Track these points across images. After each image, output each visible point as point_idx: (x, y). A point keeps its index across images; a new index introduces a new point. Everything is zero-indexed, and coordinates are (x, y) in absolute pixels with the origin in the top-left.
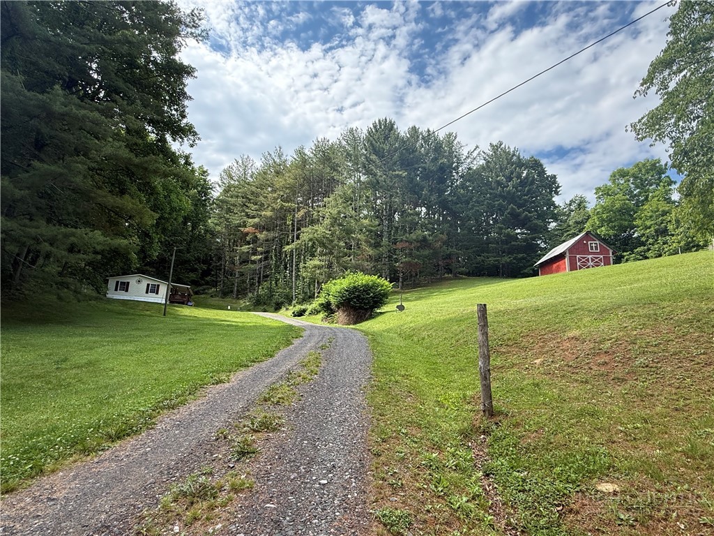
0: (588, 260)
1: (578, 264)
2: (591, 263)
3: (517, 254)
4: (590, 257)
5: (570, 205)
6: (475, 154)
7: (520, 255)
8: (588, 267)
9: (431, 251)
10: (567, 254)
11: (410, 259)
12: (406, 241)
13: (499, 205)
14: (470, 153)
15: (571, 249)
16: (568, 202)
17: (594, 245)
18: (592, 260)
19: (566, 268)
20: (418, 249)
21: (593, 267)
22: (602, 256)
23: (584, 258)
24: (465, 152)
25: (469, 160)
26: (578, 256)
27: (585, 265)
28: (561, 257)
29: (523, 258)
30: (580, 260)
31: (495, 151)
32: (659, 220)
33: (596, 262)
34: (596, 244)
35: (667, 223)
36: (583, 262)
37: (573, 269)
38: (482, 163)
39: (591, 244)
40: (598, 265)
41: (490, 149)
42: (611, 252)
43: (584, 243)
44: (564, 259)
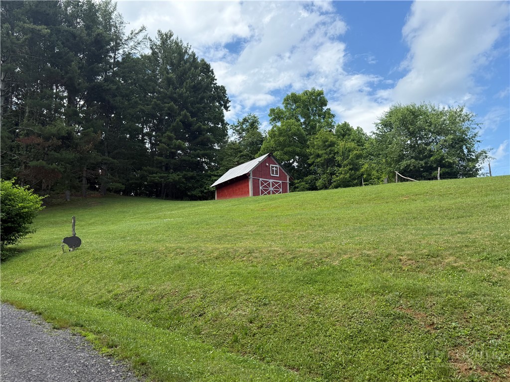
0: (269, 184)
1: (261, 188)
2: (271, 189)
3: (188, 171)
4: (271, 181)
5: (243, 123)
6: (140, 37)
7: (190, 174)
8: (269, 193)
9: (78, 155)
10: (251, 176)
11: (44, 163)
12: (39, 135)
13: (169, 108)
14: (134, 34)
15: (256, 170)
16: (241, 120)
17: (274, 169)
18: (273, 185)
19: (248, 192)
20: (57, 149)
21: (273, 193)
22: (281, 182)
23: (266, 182)
24: (126, 32)
25: (132, 44)
26: (261, 179)
27: (266, 191)
28: (244, 178)
29: (192, 178)
30: (262, 184)
31: (164, 41)
32: (328, 150)
33: (276, 188)
34: (276, 167)
35: (335, 154)
36: (265, 186)
37: (256, 193)
38: (148, 52)
39: (273, 167)
40: (277, 191)
41: (157, 37)
42: (288, 177)
43: (267, 166)
44: (248, 181)
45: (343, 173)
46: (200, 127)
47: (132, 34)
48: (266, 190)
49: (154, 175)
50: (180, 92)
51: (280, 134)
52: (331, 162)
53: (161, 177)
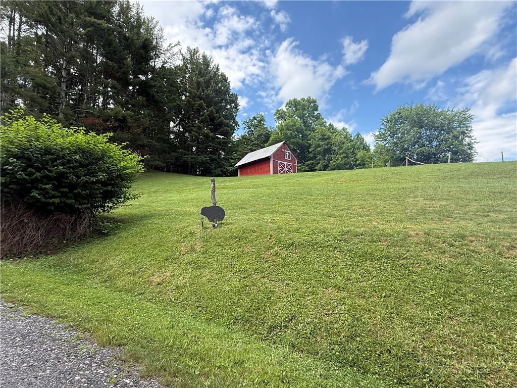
0: (284, 166)
1: (279, 168)
2: (286, 169)
4: (285, 163)
5: (253, 121)
6: (176, 50)
8: (284, 172)
10: (272, 159)
14: (171, 47)
15: (275, 154)
17: (287, 154)
18: (287, 167)
19: (270, 170)
21: (287, 173)
22: (292, 164)
23: (282, 164)
24: (165, 45)
26: (278, 161)
28: (267, 159)
30: (280, 165)
31: (192, 56)
32: (326, 142)
33: (289, 169)
34: (289, 153)
35: (331, 145)
36: (281, 167)
37: (275, 172)
38: (180, 63)
39: (286, 152)
40: (289, 171)
41: (187, 53)
42: (296, 161)
43: (282, 151)
44: (269, 163)
45: (339, 159)
46: (222, 120)
47: (169, 46)
48: (282, 170)
49: (187, 156)
50: (208, 93)
51: (288, 129)
52: (328, 151)
53: (192, 158)
